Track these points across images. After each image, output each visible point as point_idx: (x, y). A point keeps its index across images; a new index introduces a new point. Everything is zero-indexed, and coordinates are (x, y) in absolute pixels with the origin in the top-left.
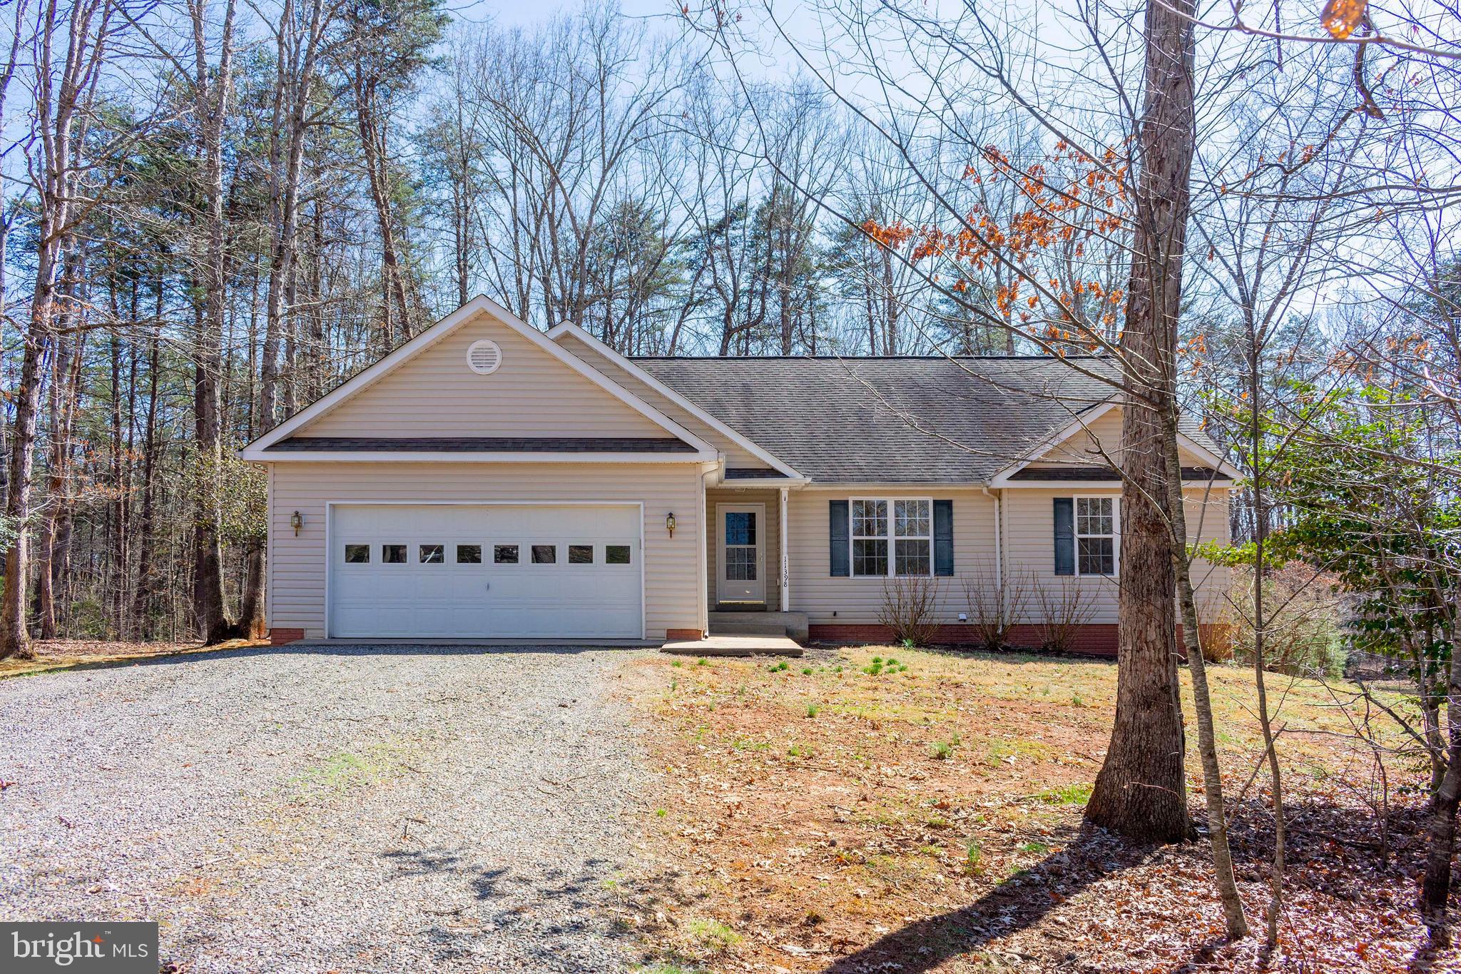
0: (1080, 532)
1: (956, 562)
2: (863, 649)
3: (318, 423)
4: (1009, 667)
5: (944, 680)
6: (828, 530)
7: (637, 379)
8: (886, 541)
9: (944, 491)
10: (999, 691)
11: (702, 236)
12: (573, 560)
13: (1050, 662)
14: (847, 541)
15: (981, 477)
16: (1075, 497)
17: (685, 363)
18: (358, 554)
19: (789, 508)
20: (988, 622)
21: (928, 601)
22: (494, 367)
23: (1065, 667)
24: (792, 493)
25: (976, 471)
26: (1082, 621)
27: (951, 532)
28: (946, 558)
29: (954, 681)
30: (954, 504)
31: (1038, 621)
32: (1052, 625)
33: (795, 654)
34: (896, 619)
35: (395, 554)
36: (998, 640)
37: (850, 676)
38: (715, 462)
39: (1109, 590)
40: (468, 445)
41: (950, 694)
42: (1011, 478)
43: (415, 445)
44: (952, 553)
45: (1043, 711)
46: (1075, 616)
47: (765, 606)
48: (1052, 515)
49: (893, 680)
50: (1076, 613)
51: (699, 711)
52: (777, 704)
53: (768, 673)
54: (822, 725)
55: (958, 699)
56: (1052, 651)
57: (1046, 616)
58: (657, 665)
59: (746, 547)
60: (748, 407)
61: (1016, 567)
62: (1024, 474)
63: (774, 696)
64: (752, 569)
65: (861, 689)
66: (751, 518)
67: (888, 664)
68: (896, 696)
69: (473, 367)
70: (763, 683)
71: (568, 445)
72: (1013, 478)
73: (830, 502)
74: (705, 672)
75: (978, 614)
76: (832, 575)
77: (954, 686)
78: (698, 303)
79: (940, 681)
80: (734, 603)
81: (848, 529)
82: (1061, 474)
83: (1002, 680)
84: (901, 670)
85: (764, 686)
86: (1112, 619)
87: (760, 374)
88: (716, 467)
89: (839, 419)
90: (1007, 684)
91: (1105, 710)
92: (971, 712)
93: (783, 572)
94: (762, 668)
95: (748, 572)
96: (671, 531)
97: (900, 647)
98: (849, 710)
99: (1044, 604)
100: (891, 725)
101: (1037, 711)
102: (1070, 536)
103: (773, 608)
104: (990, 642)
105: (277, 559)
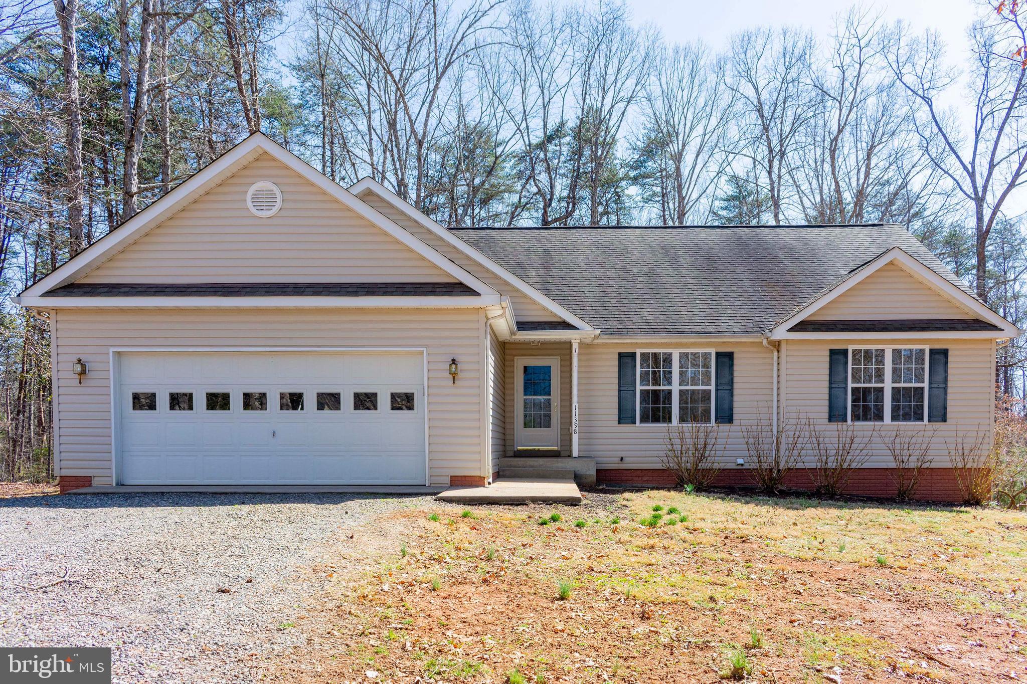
0: (853, 382)
1: (735, 411)
2: (646, 493)
4: (792, 513)
5: (728, 533)
6: (617, 381)
7: (436, 235)
8: (671, 391)
9: (726, 343)
10: (790, 547)
13: (830, 506)
14: (634, 391)
15: (761, 329)
16: (851, 348)
18: (145, 402)
19: (579, 360)
20: (765, 466)
21: (709, 447)
22: (275, 210)
23: (846, 513)
24: (582, 345)
25: (756, 324)
26: (854, 465)
27: (731, 382)
29: (740, 533)
30: (735, 356)
31: (813, 465)
32: (826, 469)
33: (573, 502)
34: (679, 464)
35: (182, 401)
36: (774, 484)
37: (625, 530)
38: (498, 307)
39: (881, 436)
40: (248, 290)
41: (737, 554)
42: (789, 330)
43: (195, 290)
44: (731, 402)
45: (848, 577)
46: (848, 460)
47: (559, 452)
48: (827, 366)
49: (673, 535)
50: (849, 458)
51: (418, 591)
52: (527, 575)
53: (536, 527)
54: (573, 615)
55: (747, 561)
56: (825, 494)
57: (820, 460)
58: (414, 519)
59: (542, 398)
60: (547, 269)
61: (794, 415)
62: (802, 326)
63: (529, 561)
64: (547, 418)
65: (635, 549)
66: (546, 371)
67: (668, 514)
68: (676, 558)
69: (254, 211)
70: (525, 540)
71: (350, 290)
72: (792, 330)
73: (620, 354)
74: (464, 527)
75: (756, 459)
76: (619, 423)
77: (740, 540)
78: (525, 206)
79: (724, 535)
80: (530, 450)
81: (635, 380)
82: (838, 326)
83: (790, 532)
84: (682, 521)
85: (524, 546)
86: (884, 464)
87: (560, 241)
88: (500, 312)
89: (630, 279)
90: (796, 537)
91: (914, 571)
92: (766, 583)
93: (574, 420)
94: (532, 520)
95: (544, 421)
96: (454, 378)
97: (681, 491)
98: (615, 583)
99: (819, 450)
100: (666, 612)
101: (842, 577)
102: (844, 386)
103: (562, 454)
104: (768, 486)
105: (62, 407)
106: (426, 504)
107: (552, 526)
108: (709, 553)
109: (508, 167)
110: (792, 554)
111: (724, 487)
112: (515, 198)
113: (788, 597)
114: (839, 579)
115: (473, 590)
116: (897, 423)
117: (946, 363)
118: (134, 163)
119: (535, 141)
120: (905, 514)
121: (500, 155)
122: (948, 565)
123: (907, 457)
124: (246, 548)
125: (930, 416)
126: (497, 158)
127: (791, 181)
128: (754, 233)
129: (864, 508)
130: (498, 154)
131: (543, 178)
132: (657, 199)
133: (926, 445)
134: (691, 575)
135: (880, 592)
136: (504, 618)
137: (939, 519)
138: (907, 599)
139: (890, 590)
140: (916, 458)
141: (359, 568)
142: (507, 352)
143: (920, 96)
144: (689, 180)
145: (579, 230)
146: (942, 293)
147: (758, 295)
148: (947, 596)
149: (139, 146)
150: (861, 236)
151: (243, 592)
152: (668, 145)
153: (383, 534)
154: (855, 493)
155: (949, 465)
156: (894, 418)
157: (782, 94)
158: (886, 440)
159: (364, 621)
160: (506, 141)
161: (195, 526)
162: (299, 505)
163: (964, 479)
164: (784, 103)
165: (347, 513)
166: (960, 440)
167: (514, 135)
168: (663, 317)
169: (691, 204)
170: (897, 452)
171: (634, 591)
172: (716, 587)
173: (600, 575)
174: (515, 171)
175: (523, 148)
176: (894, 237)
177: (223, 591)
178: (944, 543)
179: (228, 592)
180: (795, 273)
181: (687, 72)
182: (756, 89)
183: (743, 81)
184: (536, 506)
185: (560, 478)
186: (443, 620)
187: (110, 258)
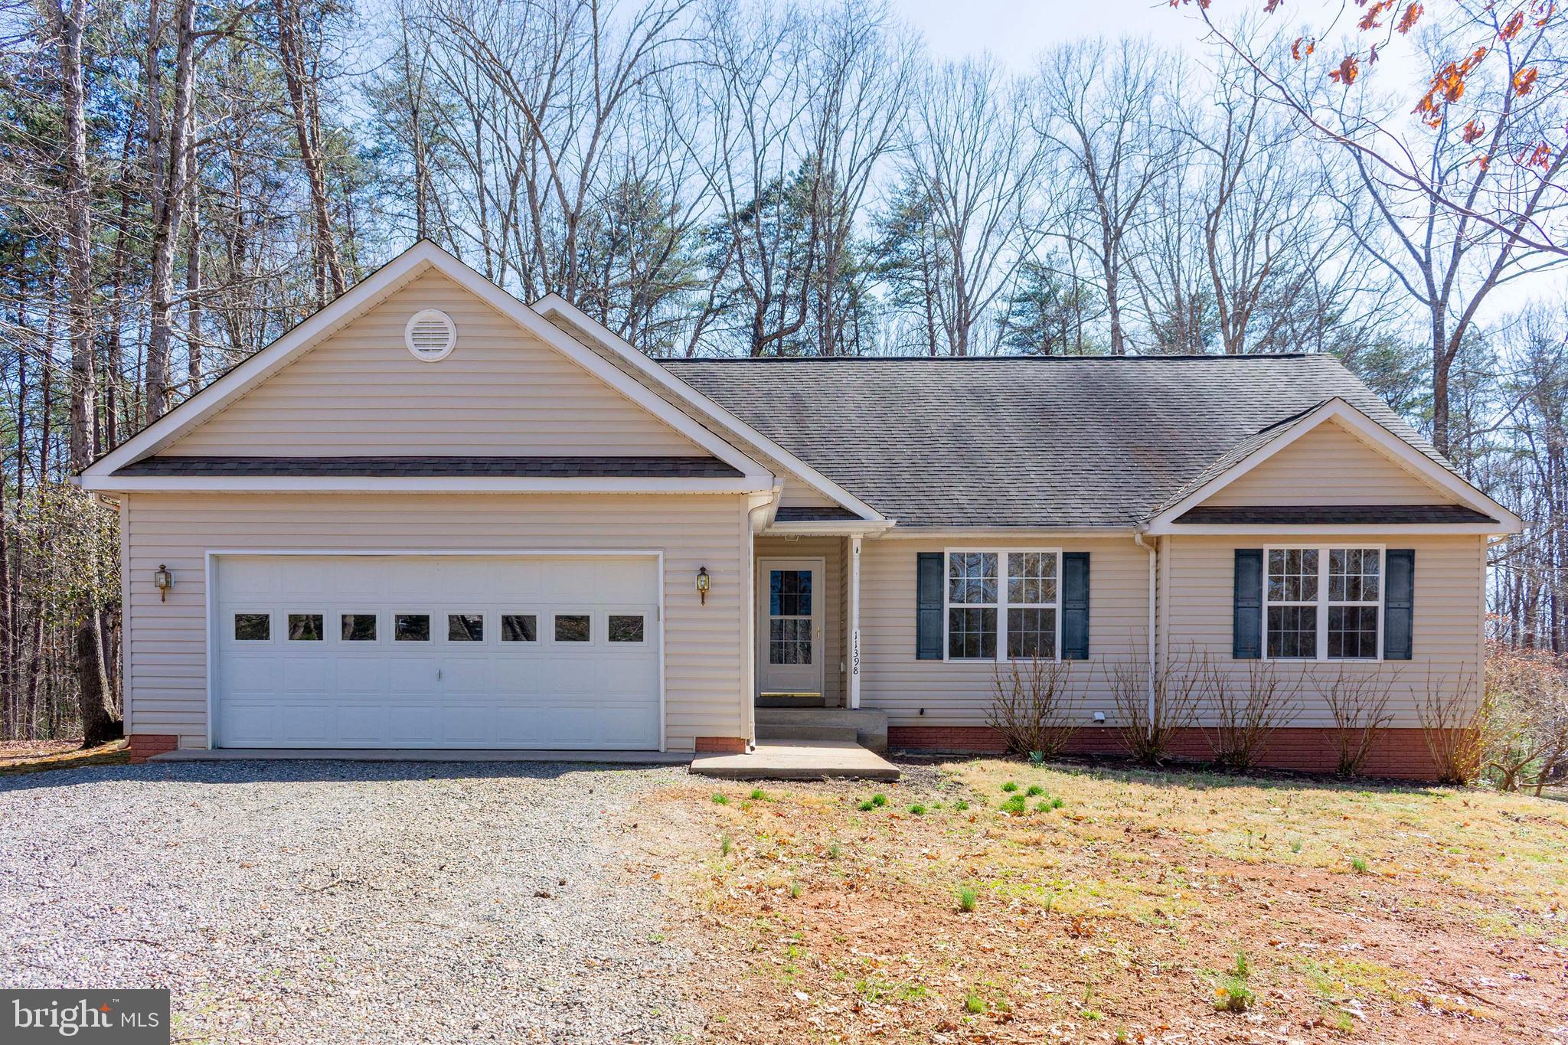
1: (1092, 640)
3: (190, 434)
4: (1201, 797)
5: (1127, 823)
6: (914, 595)
8: (996, 610)
9: (1078, 539)
10: (1224, 845)
11: (727, 225)
12: (561, 635)
14: (941, 610)
15: (1133, 520)
16: (1267, 548)
18: (253, 627)
19: (862, 564)
21: (1055, 695)
22: (446, 351)
23: (1277, 795)
24: (868, 541)
25: (1124, 510)
27: (1086, 598)
28: (1079, 633)
29: (1142, 824)
30: (1092, 558)
31: (1210, 723)
33: (888, 778)
34: (1010, 720)
35: (308, 627)
36: (1157, 751)
37: (984, 818)
38: (768, 493)
39: (1314, 681)
40: (408, 467)
41: (1155, 854)
42: (1175, 521)
43: (330, 466)
44: (1086, 627)
45: (1320, 887)
46: (1265, 716)
47: (823, 699)
48: (1232, 574)
49: (1055, 826)
50: (1267, 712)
51: (776, 899)
52: (898, 879)
53: (860, 814)
54: (993, 931)
55: (1175, 864)
57: (1223, 716)
58: (691, 801)
59: (796, 619)
60: (801, 425)
62: (1195, 515)
64: (806, 649)
66: (802, 581)
67: (1031, 795)
69: (415, 352)
71: (554, 467)
72: (1179, 520)
73: (919, 555)
74: (766, 813)
75: (1127, 713)
76: (918, 657)
77: (1147, 835)
78: (719, 309)
79: (1123, 827)
80: (780, 697)
81: (942, 593)
82: (1248, 515)
83: (1212, 823)
84: (1055, 806)
86: (1318, 721)
87: (816, 380)
88: (769, 499)
89: (927, 441)
90: (1223, 831)
91: (1407, 880)
92: (1215, 893)
93: (852, 654)
94: (849, 804)
95: (802, 655)
96: (703, 595)
99: (1222, 700)
100: (1107, 928)
101: (1312, 886)
102: (1256, 604)
103: (833, 703)
104: (1146, 755)
105: (136, 635)
107: (881, 813)
110: (1231, 854)
111: (1075, 755)
112: (703, 295)
113: (1254, 912)
114: (1311, 890)
115: (845, 897)
116: (1337, 661)
117: (1412, 570)
118: (168, 259)
121: (680, 230)
122: (1452, 874)
123: (1355, 712)
125: (1386, 651)
133: (1382, 694)
135: (1371, 908)
137: (1414, 805)
138: (1411, 917)
139: (1385, 905)
140: (1367, 712)
141: (678, 866)
144: (974, 271)
145: (842, 363)
147: (1122, 466)
148: (1463, 914)
149: (175, 233)
150: (1271, 372)
151: (566, 897)
154: (1276, 765)
155: (1417, 725)
156: (1333, 652)
158: (1323, 685)
163: (1439, 745)
165: (591, 790)
166: (1433, 687)
168: (982, 500)
169: (977, 309)
170: (1340, 704)
171: (1050, 901)
172: (1154, 897)
176: (1323, 376)
177: (542, 896)
178: (1434, 841)
179: (548, 896)
180: (1176, 432)
182: (1083, 133)
183: (1061, 122)
184: (838, 783)
185: (836, 740)
187: (208, 420)
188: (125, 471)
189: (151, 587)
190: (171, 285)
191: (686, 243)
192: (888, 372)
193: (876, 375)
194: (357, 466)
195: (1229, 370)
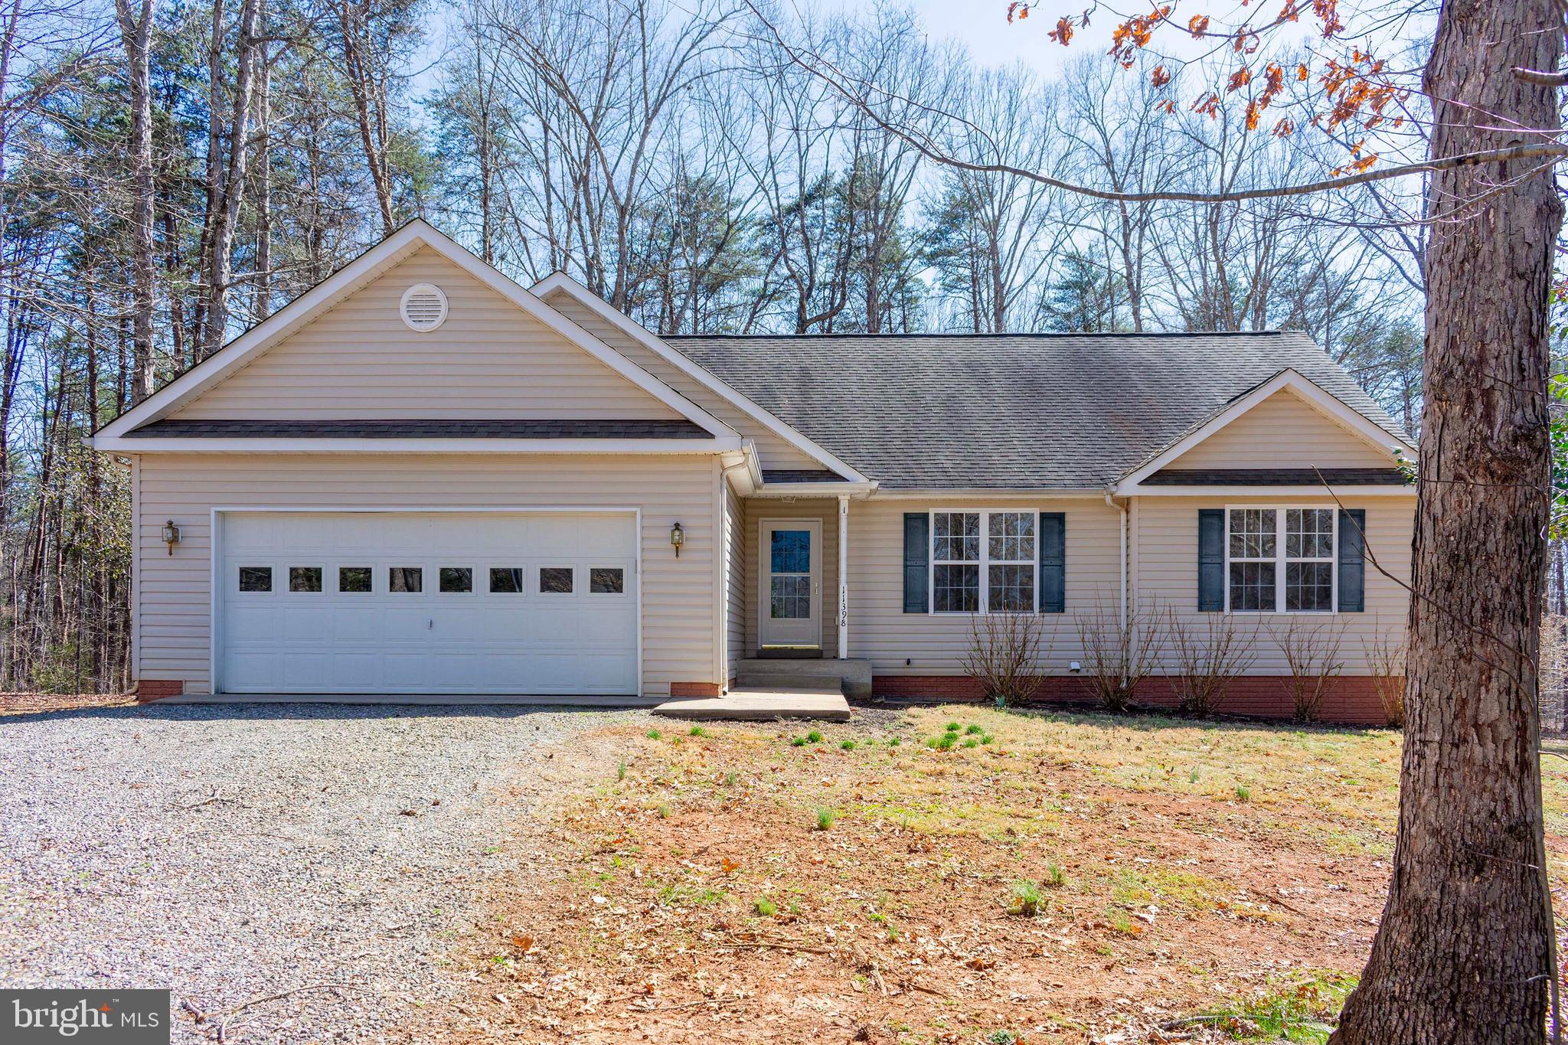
0: (1233, 555)
1: (1068, 594)
2: (940, 708)
3: (196, 399)
4: (1138, 736)
5: (1045, 758)
6: (901, 553)
7: (652, 351)
8: (977, 567)
9: (1054, 500)
10: (1123, 777)
12: (545, 587)
14: (926, 567)
15: (1104, 482)
16: (1228, 508)
17: (730, 343)
18: (256, 579)
19: (849, 524)
20: (1108, 672)
21: (1030, 646)
22: (437, 323)
23: (1215, 734)
24: (854, 503)
25: (1097, 474)
26: (1233, 672)
27: (1062, 555)
28: (1055, 589)
29: (1060, 759)
30: (1067, 518)
31: (1176, 672)
32: (1192, 677)
33: (838, 718)
34: (988, 670)
35: (308, 579)
36: (1121, 697)
37: (906, 753)
38: (738, 453)
39: (1270, 631)
40: (400, 429)
41: (1052, 783)
42: (1142, 483)
43: (328, 429)
44: (1062, 582)
45: (1193, 811)
46: (1224, 665)
47: (821, 651)
48: (1196, 532)
49: (971, 759)
50: (1225, 661)
51: (643, 819)
52: (777, 803)
53: (788, 748)
54: (835, 846)
55: (1064, 792)
56: (1193, 711)
57: (1186, 665)
58: (628, 737)
59: (797, 575)
60: (804, 395)
61: (1147, 601)
62: (1160, 478)
63: (780, 788)
64: (804, 604)
65: (918, 775)
66: (802, 540)
67: (968, 734)
68: (970, 787)
69: (409, 322)
70: (774, 764)
71: (538, 429)
72: (1145, 482)
73: (906, 515)
74: (694, 747)
75: (1095, 662)
76: (905, 611)
77: (1059, 767)
78: (772, 295)
79: (1038, 761)
80: (781, 649)
81: (927, 551)
82: (1208, 477)
83: (1128, 758)
84: (984, 743)
85: (773, 770)
86: (1276, 670)
87: (824, 355)
88: (741, 460)
89: (921, 410)
90: (1136, 765)
91: (1285, 807)
92: (1083, 816)
93: (841, 607)
94: (784, 740)
95: (802, 609)
96: (677, 549)
97: (990, 706)
98: (889, 814)
99: (1184, 650)
100: (951, 844)
101: (1185, 811)
102: (1219, 561)
103: (825, 654)
104: (1112, 701)
105: (145, 586)
106: (640, 718)
107: (809, 748)
108: (1016, 781)
109: (745, 238)
110: (1125, 784)
111: (1052, 702)
112: (757, 284)
113: (1108, 832)
114: (1181, 813)
115: (711, 818)
116: (1292, 613)
118: (226, 244)
119: (786, 202)
120: (1295, 738)
121: (736, 222)
122: (1332, 801)
123: (1307, 661)
124: (422, 767)
125: (1340, 604)
126: (730, 227)
127: (1159, 259)
128: (1097, 344)
129: (1241, 729)
130: (732, 219)
131: (798, 255)
132: (964, 285)
133: (1334, 644)
134: (987, 806)
135: (1231, 829)
136: (749, 848)
137: (1343, 744)
138: (1264, 837)
139: (1245, 827)
140: (1320, 661)
141: (566, 790)
142: (749, 511)
143: (1343, 144)
144: (1009, 260)
146: (1354, 432)
147: (1100, 434)
148: (1319, 834)
149: (233, 220)
150: (1248, 349)
151: (431, 815)
152: (978, 209)
153: (590, 753)
154: (1236, 711)
155: (1367, 672)
156: (1291, 604)
157: (1142, 140)
158: (1278, 636)
159: (581, 848)
160: (744, 199)
161: (348, 741)
162: (473, 719)
163: (1387, 692)
164: (1145, 153)
165: (537, 729)
166: (1381, 637)
167: (755, 193)
168: (966, 464)
169: (1011, 295)
170: (1293, 654)
171: (912, 822)
172: (1018, 819)
173: (871, 805)
174: (757, 244)
175: (770, 212)
176: (1294, 352)
177: (408, 814)
178: (1338, 774)
179: (414, 814)
180: (1153, 402)
181: (1004, 105)
182: (1103, 134)
183: (1084, 123)
184: (789, 723)
185: (822, 688)
186: (677, 849)
187: (215, 386)
188: (135, 433)
189: (159, 542)
190: (229, 268)
191: (746, 236)
192: (892, 348)
193: (880, 351)
194: (353, 429)
195: (1209, 346)
